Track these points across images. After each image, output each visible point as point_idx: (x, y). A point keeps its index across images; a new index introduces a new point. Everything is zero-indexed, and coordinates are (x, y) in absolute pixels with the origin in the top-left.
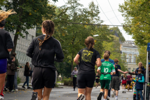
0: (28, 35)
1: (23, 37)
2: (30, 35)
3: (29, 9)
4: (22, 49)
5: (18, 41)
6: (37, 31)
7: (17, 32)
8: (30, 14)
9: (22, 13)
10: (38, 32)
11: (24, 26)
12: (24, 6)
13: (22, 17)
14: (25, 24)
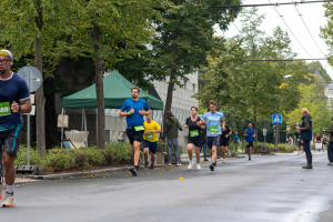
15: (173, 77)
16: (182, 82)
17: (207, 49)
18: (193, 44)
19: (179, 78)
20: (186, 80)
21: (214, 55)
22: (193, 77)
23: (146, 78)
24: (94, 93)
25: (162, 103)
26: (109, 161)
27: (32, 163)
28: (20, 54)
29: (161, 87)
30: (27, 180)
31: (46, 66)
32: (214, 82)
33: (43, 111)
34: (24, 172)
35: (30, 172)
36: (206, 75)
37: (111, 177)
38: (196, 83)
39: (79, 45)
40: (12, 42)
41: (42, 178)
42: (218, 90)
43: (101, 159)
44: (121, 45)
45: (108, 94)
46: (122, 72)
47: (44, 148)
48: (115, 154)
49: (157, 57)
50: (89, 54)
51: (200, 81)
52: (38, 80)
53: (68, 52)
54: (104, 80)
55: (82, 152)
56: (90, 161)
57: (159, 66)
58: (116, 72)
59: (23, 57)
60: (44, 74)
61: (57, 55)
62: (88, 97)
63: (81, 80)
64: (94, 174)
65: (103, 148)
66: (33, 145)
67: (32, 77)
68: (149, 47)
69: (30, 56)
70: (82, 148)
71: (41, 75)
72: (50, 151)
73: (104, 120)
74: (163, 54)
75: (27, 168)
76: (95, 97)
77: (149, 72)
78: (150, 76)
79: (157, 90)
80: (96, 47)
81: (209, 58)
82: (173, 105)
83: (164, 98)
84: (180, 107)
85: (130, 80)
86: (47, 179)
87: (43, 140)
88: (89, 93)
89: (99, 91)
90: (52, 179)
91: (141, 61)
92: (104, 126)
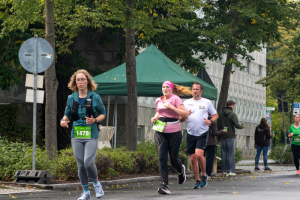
0: (252, 65)
1: (242, 68)
2: (255, 64)
3: (250, 12)
4: (240, 92)
5: (232, 77)
6: (268, 55)
7: (228, 59)
8: (254, 21)
9: (237, 21)
10: (271, 58)
11: (242, 47)
12: (241, 7)
13: (237, 28)
14: (244, 41)
15: (230, 56)
16: (244, 63)
17: (279, 18)
18: (259, 12)
19: (239, 58)
20: (250, 60)
21: (288, 26)
22: (260, 56)
23: (195, 56)
24: (124, 75)
25: (216, 90)
26: (142, 167)
27: (38, 167)
28: (26, 22)
29: (214, 69)
30: (31, 190)
31: (60, 38)
32: (287, 64)
33: (55, 98)
34: (27, 179)
35: (36, 180)
36: (278, 53)
37: (144, 188)
38: (264, 64)
39: (105, 11)
40: (15, 6)
41: (51, 188)
42: (292, 74)
43: (131, 164)
44: (162, 12)
45: (143, 77)
46: (163, 48)
47: (54, 147)
48: (151, 158)
49: (210, 28)
50: (119, 22)
51: (268, 62)
52: (49, 57)
53: (89, 20)
54: (137, 58)
55: (106, 154)
56: (116, 167)
57: (212, 41)
58: (153, 48)
59: (31, 26)
60: (57, 49)
61: (75, 23)
62: (115, 80)
63: (108, 57)
64: (121, 184)
65: (134, 149)
66: (41, 144)
67: (41, 52)
68: (200, 14)
69: (39, 25)
70: (105, 149)
71: (52, 50)
72: (63, 152)
73: (136, 112)
74: (217, 23)
75: (32, 174)
76: (125, 80)
77: (199, 47)
78: (200, 53)
79: (210, 72)
80: (128, 14)
81: (281, 30)
82: (231, 93)
83: (218, 83)
84: (240, 96)
85: (173, 59)
86: (58, 189)
87: (55, 137)
88: (117, 75)
89: (131, 73)
90: (65, 189)
91: (188, 33)
92: (136, 120)
